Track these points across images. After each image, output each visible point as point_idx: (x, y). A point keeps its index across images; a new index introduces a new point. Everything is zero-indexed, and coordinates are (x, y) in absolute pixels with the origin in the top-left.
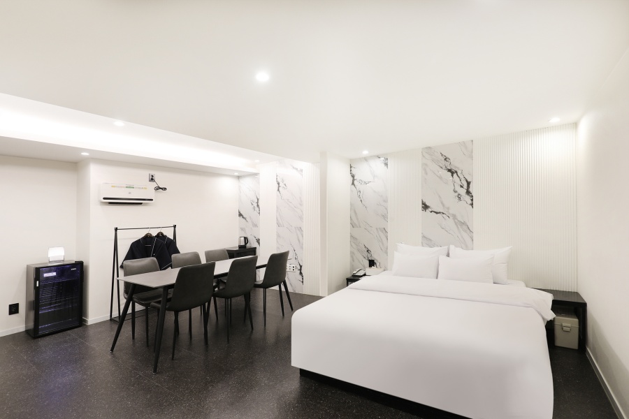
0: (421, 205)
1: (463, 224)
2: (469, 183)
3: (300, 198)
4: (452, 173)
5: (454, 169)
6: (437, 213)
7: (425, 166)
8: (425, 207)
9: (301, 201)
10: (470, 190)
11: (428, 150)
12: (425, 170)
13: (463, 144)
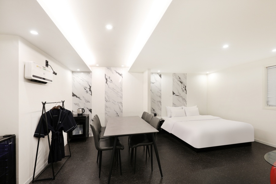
0: (172, 93)
1: (184, 99)
2: (185, 87)
3: (121, 88)
4: (181, 83)
5: (182, 82)
6: (177, 96)
7: (173, 79)
8: (174, 93)
9: (122, 89)
10: (186, 89)
11: (174, 74)
12: (173, 81)
13: (184, 74)
